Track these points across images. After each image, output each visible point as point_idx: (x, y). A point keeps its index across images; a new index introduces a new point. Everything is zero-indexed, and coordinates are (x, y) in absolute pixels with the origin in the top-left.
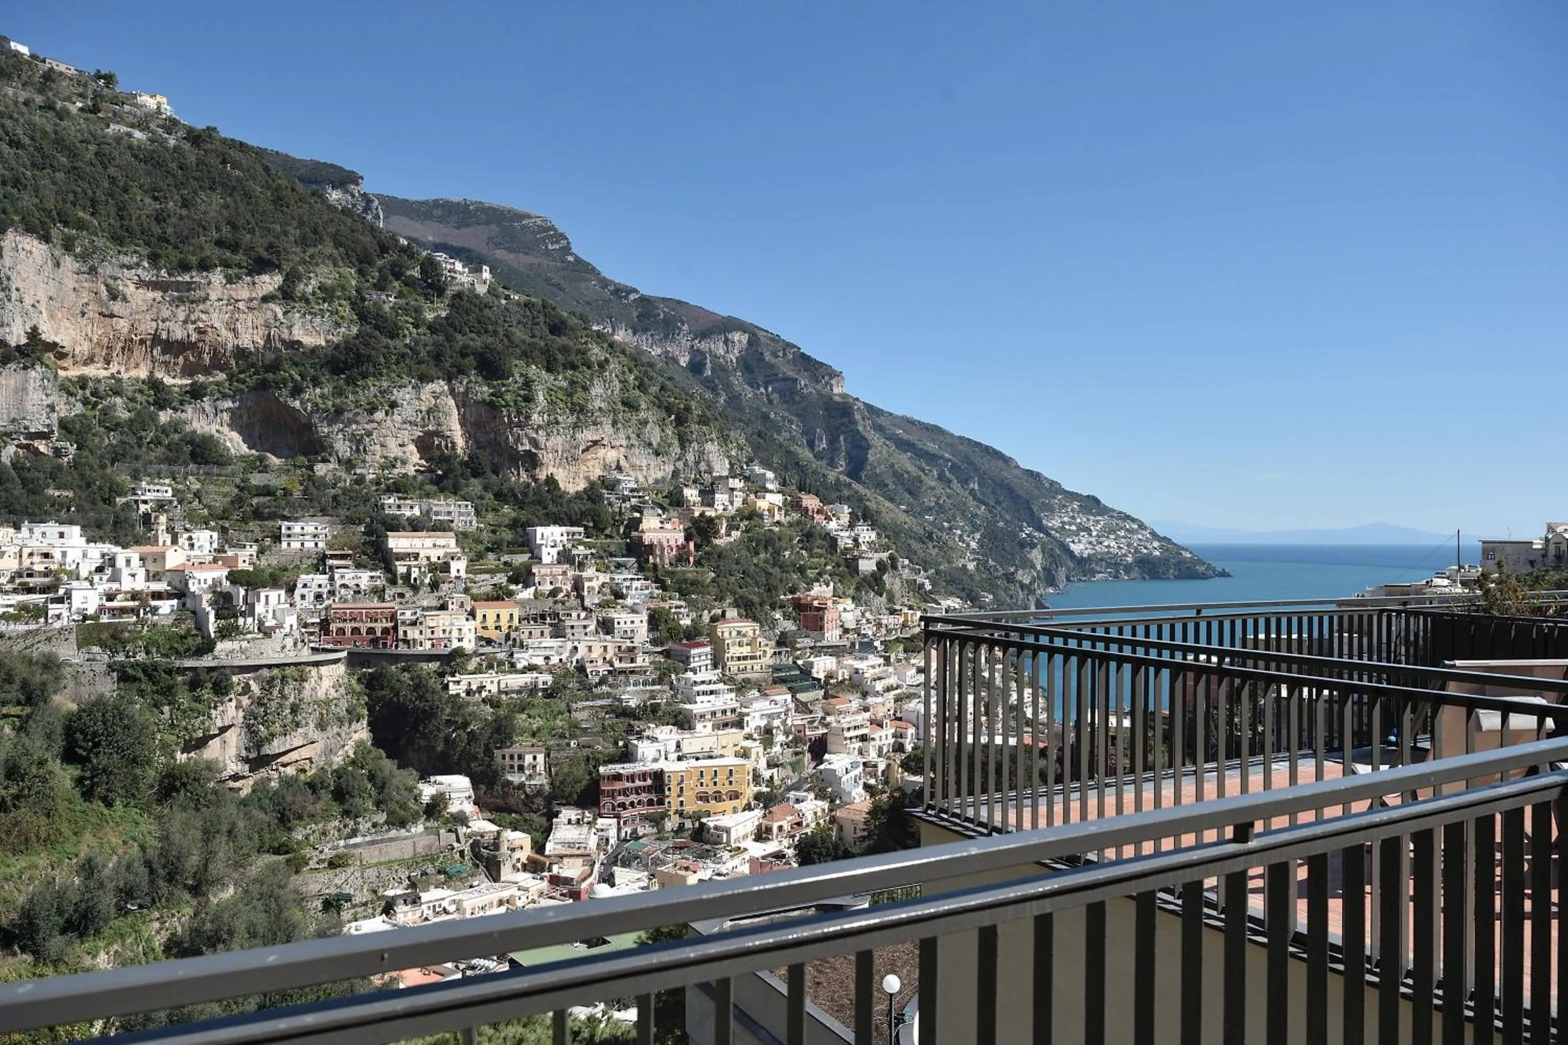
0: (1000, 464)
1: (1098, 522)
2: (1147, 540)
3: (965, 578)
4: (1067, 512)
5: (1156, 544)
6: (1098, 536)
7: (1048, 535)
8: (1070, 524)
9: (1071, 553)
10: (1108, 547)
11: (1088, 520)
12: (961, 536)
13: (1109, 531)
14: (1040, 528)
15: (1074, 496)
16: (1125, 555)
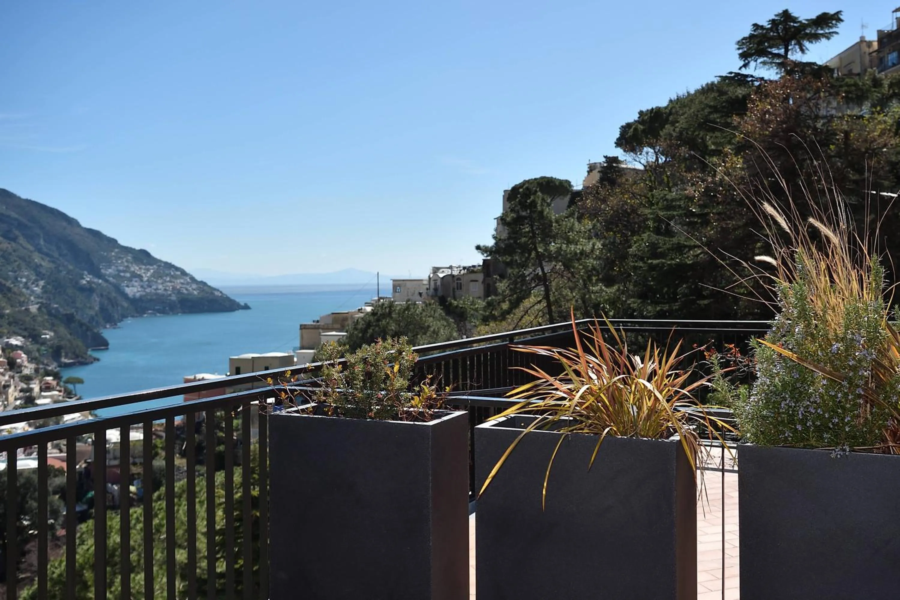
0: (64, 224)
1: (148, 270)
2: (188, 283)
3: (28, 319)
4: (122, 262)
5: (194, 286)
6: (148, 281)
7: (107, 281)
8: (124, 271)
9: (125, 296)
10: (157, 289)
11: (140, 268)
12: (26, 283)
13: (157, 275)
14: (99, 276)
15: (128, 250)
16: (170, 295)
